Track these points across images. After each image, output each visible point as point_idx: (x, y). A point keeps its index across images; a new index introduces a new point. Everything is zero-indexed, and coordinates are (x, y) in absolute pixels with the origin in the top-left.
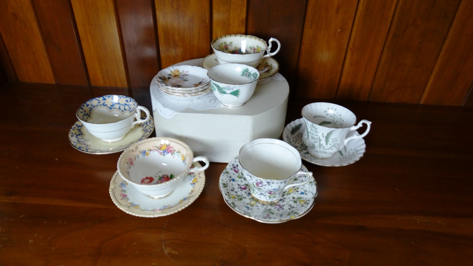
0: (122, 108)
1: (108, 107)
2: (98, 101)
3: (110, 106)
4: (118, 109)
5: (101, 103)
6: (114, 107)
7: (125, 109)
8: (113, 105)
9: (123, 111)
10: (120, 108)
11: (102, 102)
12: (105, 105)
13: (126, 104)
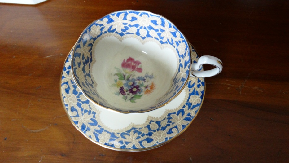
0: (143, 33)
1: (117, 32)
2: (100, 28)
3: (120, 31)
4: (135, 35)
5: (106, 29)
6: (128, 31)
7: (148, 36)
8: (127, 28)
9: (144, 38)
10: (138, 33)
11: (107, 26)
12: (113, 31)
13: (150, 28)
